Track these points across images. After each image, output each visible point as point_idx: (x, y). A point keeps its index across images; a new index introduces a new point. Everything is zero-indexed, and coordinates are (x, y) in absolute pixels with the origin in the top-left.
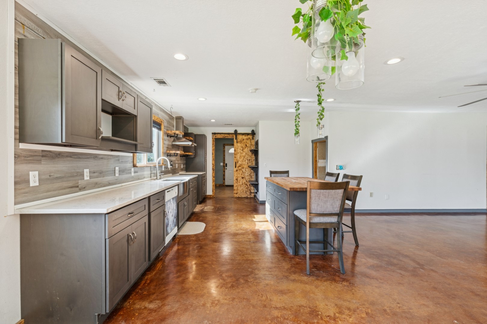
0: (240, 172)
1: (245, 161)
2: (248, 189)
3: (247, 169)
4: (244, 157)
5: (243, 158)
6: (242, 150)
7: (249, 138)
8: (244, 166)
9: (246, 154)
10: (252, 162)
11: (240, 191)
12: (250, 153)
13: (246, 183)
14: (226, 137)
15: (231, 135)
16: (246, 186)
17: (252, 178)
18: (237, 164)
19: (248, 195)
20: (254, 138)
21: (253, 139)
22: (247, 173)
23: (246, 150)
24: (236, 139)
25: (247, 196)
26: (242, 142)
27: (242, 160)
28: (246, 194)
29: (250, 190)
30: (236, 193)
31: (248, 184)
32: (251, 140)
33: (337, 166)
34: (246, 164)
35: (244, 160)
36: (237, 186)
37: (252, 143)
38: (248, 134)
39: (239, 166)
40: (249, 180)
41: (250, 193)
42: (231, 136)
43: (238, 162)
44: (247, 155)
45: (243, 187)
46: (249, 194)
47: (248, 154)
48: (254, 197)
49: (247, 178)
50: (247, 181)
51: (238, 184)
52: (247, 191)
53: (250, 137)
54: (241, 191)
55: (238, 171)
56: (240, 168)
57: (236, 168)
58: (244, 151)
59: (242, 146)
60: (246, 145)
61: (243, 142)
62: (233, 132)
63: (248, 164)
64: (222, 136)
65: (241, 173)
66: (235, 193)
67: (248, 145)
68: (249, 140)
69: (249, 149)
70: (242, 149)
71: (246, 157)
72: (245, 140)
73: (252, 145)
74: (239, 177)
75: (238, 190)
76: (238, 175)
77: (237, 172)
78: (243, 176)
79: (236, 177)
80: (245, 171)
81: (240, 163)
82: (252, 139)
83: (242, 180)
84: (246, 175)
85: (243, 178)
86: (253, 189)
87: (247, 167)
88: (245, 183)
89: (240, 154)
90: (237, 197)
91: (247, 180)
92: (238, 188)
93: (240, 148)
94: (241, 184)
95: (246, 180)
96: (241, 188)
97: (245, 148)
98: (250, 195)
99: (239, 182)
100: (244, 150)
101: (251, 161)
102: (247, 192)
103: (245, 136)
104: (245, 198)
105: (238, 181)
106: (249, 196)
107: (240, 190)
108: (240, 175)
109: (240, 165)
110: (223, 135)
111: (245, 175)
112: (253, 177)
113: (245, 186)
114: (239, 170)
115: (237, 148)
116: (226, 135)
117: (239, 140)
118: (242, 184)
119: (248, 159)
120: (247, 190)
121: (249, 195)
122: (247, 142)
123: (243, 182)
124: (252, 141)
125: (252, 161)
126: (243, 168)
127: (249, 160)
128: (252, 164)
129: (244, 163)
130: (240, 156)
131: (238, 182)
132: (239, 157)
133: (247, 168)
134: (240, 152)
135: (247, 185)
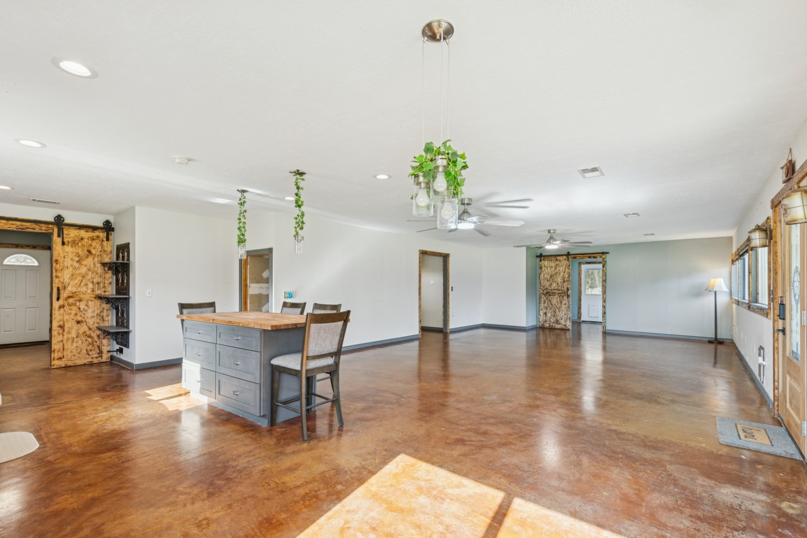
0: (71, 310)
1: (86, 285)
2: (93, 346)
3: (90, 303)
4: (83, 277)
5: (80, 278)
6: (78, 262)
7: (98, 237)
8: (82, 296)
9: (89, 270)
10: (104, 287)
11: (71, 352)
12: (100, 269)
13: (88, 333)
14: (28, 228)
15: (43, 225)
16: (90, 340)
17: (103, 320)
18: (62, 292)
19: (92, 358)
20: (110, 237)
21: (108, 239)
22: (90, 311)
23: (89, 261)
24: (59, 236)
25: (90, 360)
26: (78, 244)
27: (76, 284)
28: (87, 356)
29: (99, 347)
30: (60, 358)
31: (94, 335)
32: (103, 241)
33: (285, 293)
34: (89, 291)
35: (83, 283)
36: (62, 341)
37: (106, 249)
38: (94, 228)
39: (69, 297)
40: (96, 325)
41: (99, 354)
42: (44, 228)
43: (65, 288)
44: (93, 273)
45: (80, 342)
46: (97, 355)
47: (96, 269)
48: (109, 360)
49: (90, 322)
50: (90, 329)
51: (65, 337)
52: (91, 350)
53: (103, 235)
54: (74, 351)
55: (67, 308)
56: (71, 301)
57: (61, 302)
58: (82, 265)
59: (78, 253)
60: (89, 252)
61: (80, 244)
62: (52, 220)
63: (93, 291)
64: (14, 226)
65: (73, 312)
66: (56, 357)
67: (93, 252)
68: (98, 241)
69: (96, 259)
70: (77, 259)
71: (89, 277)
72: (86, 240)
73: (105, 251)
74: (68, 321)
75: (64, 350)
76: (66, 317)
77: (62, 309)
78: (80, 319)
79: (60, 321)
80: (86, 308)
81: (70, 289)
82: (105, 239)
83: (76, 327)
84: (89, 314)
85: (78, 322)
86: (106, 345)
87: (93, 299)
88: (85, 332)
89: (71, 269)
90: (63, 365)
91: (91, 327)
92: (66, 347)
93: (71, 256)
94: (74, 336)
95: (88, 327)
96: (75, 344)
97: (87, 257)
98: (100, 358)
99: (69, 333)
100: (84, 263)
101: (102, 285)
102: (90, 353)
103: (87, 232)
104: (85, 365)
105: (64, 330)
106: (95, 361)
107: (69, 351)
108: (72, 316)
109: (71, 295)
110: (18, 223)
111: (86, 317)
112: (106, 319)
113: (86, 340)
114: (69, 305)
115: (64, 257)
116: (28, 224)
117: (70, 240)
118: (77, 337)
119: (95, 281)
120: (90, 347)
121: (97, 358)
122: (91, 245)
123: (81, 332)
124: (105, 243)
125: (106, 285)
126: (80, 301)
127: (98, 283)
128: (105, 292)
129: (84, 289)
130: (73, 275)
131: (65, 333)
132: (69, 276)
133: (91, 301)
134: (71, 265)
135: (90, 336)
